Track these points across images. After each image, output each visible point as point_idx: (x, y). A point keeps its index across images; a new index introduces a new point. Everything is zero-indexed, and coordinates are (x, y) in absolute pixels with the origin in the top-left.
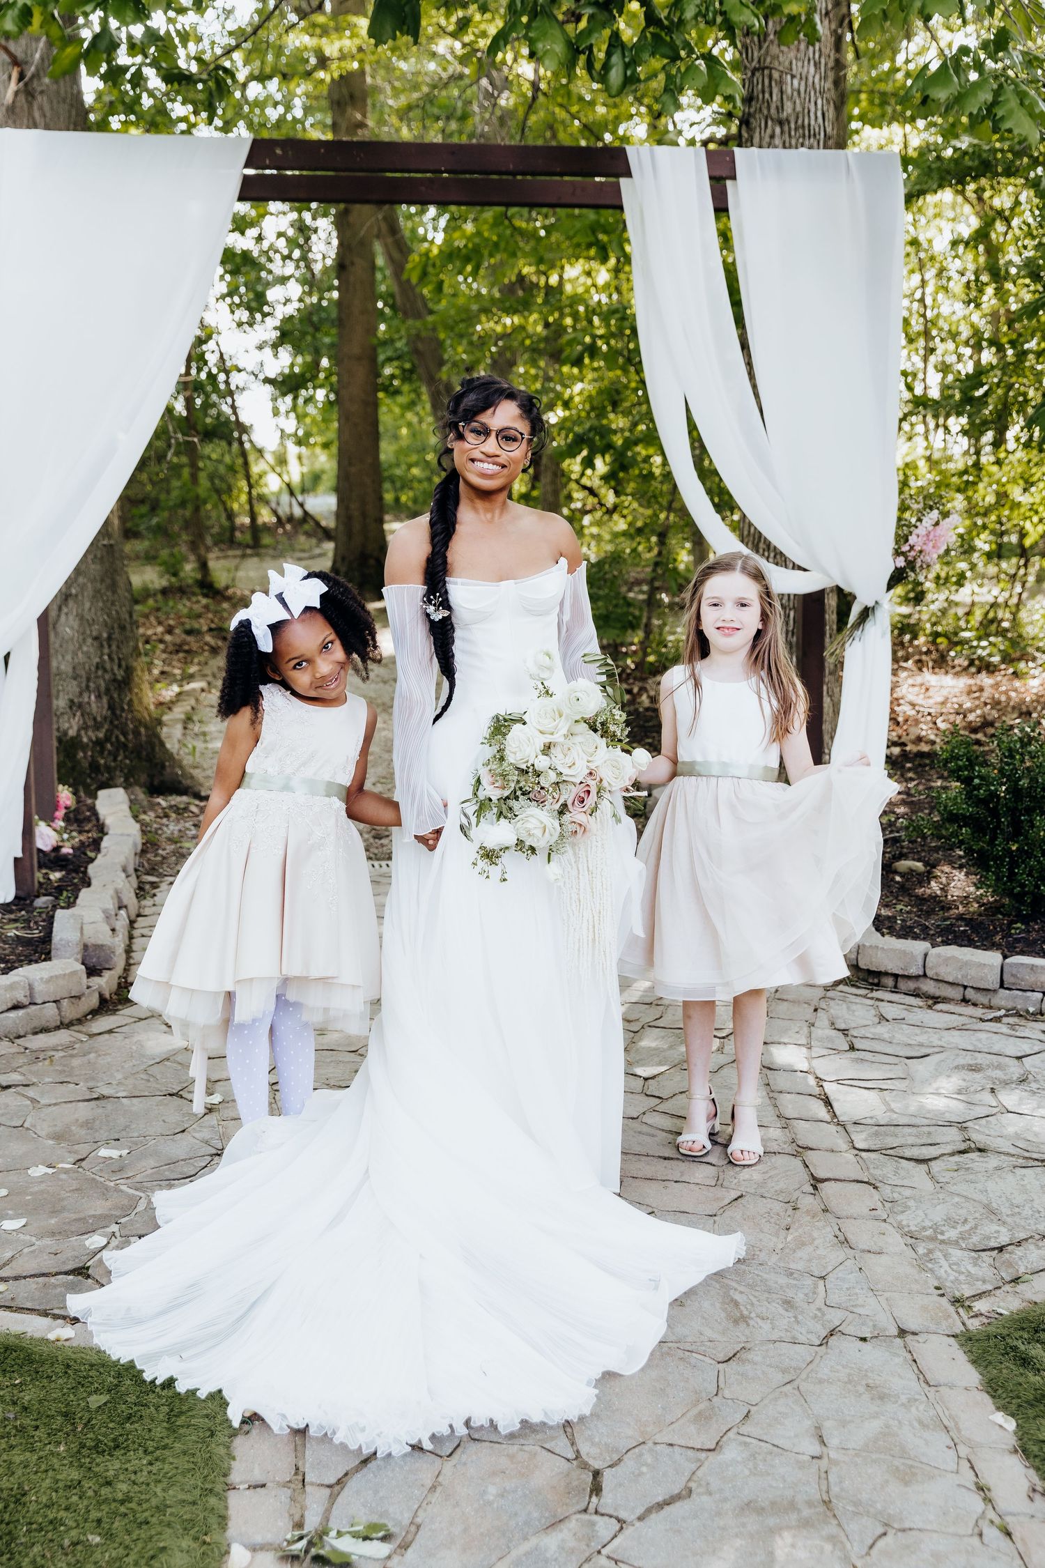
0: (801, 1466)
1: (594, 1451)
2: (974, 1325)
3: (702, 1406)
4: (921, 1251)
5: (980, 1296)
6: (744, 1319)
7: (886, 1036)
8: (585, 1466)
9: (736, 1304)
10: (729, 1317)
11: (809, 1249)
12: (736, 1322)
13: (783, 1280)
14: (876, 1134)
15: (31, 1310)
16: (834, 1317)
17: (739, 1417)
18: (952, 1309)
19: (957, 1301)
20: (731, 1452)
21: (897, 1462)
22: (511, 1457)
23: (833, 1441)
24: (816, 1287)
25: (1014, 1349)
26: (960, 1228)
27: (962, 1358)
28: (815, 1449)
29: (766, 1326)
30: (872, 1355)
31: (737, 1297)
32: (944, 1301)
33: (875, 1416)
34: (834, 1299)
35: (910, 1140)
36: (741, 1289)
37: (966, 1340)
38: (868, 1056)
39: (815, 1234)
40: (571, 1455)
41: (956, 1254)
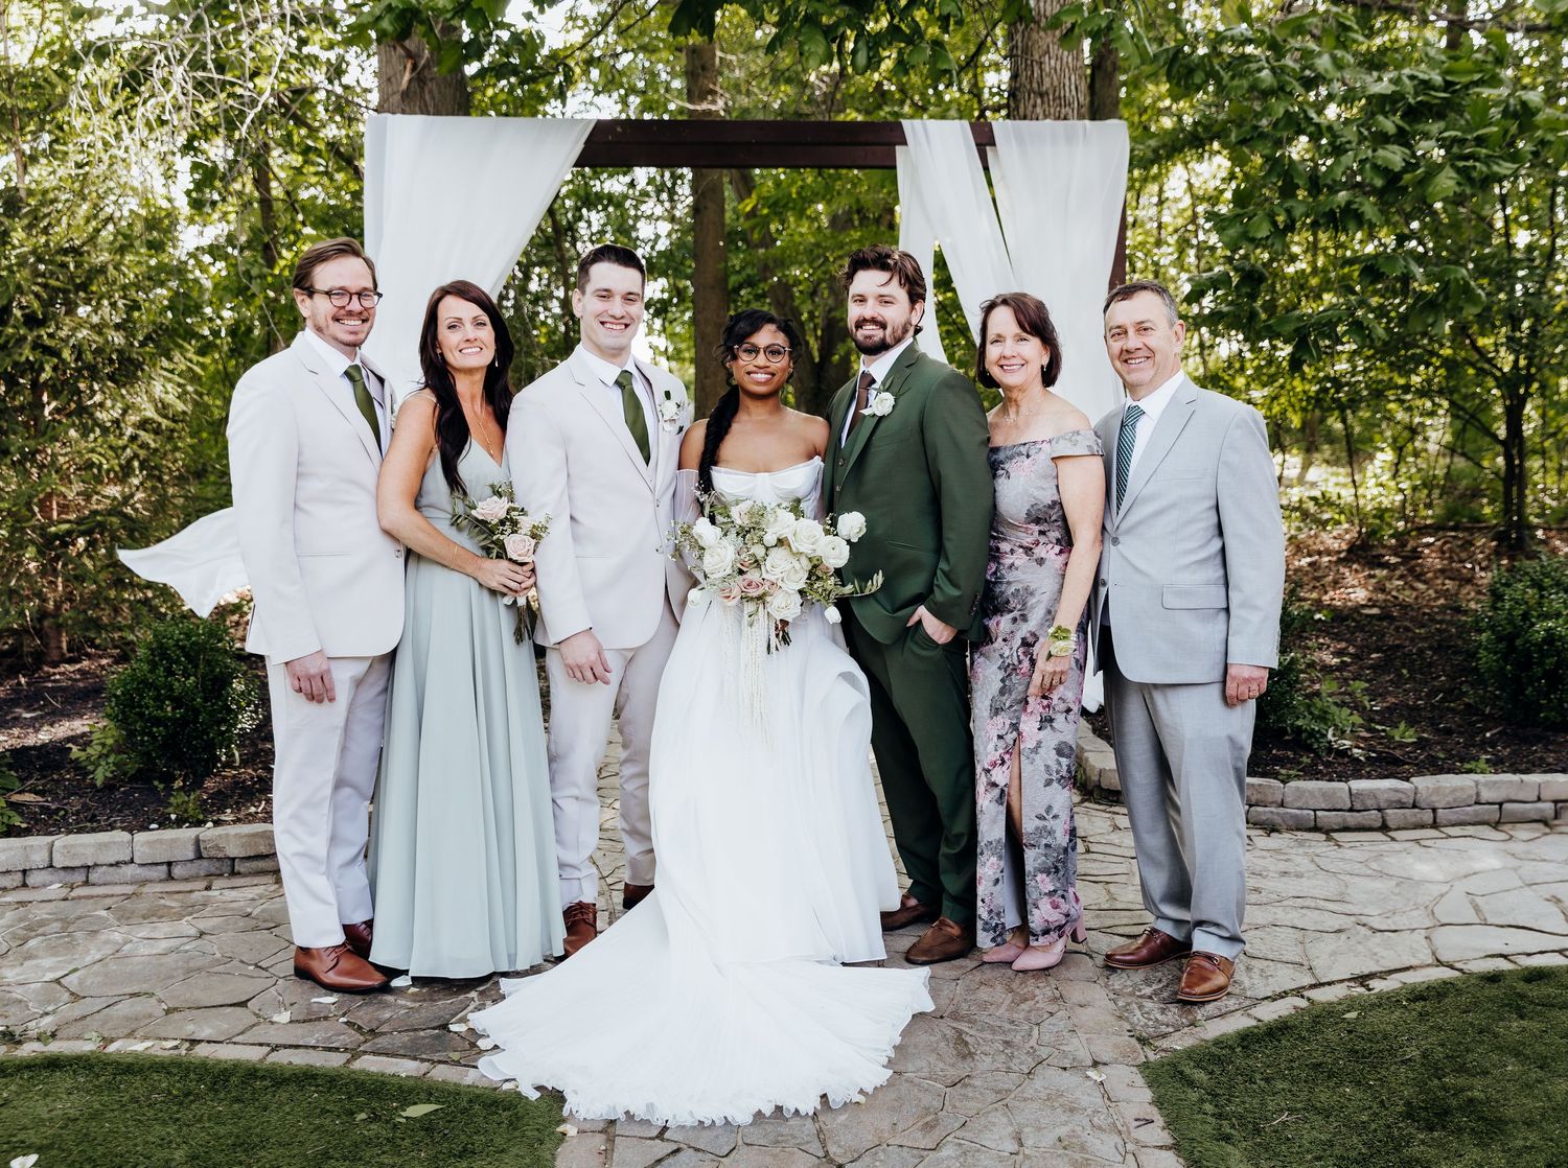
0: (1001, 1160)
1: (840, 1151)
2: (1152, 1057)
3: (929, 1119)
4: (1121, 1004)
5: (1164, 1036)
6: (971, 1055)
7: (1117, 841)
8: (831, 1161)
9: (966, 1043)
10: (959, 1054)
11: (1032, 1003)
12: (964, 1057)
13: (1007, 1026)
14: (1098, 916)
15: (404, 1056)
16: (1043, 1052)
17: (957, 1125)
18: (1138, 1046)
19: (1143, 1041)
20: (947, 1151)
21: (1077, 1156)
22: (775, 1156)
23: (1029, 1142)
24: (1031, 1029)
25: (1181, 1073)
26: (1155, 987)
27: (1139, 1080)
28: (1014, 1147)
29: (988, 1060)
30: (1069, 1080)
31: (968, 1039)
32: (1134, 1040)
33: (1065, 1124)
34: (1046, 1038)
35: (1125, 921)
36: (972, 1032)
37: (1145, 1067)
38: (1101, 857)
39: (1037, 992)
40: (821, 1154)
41: (1148, 1004)
